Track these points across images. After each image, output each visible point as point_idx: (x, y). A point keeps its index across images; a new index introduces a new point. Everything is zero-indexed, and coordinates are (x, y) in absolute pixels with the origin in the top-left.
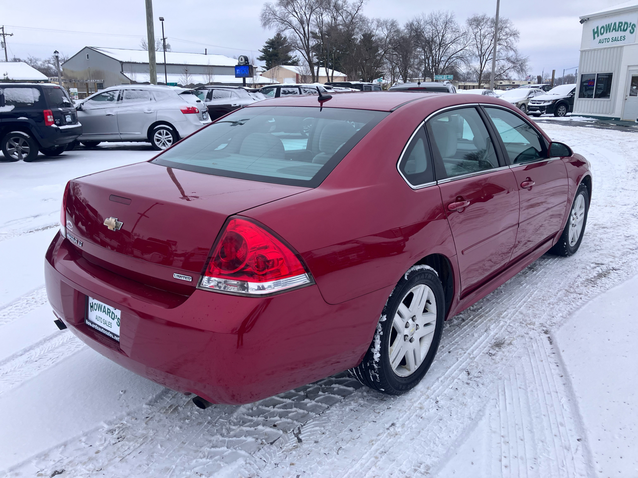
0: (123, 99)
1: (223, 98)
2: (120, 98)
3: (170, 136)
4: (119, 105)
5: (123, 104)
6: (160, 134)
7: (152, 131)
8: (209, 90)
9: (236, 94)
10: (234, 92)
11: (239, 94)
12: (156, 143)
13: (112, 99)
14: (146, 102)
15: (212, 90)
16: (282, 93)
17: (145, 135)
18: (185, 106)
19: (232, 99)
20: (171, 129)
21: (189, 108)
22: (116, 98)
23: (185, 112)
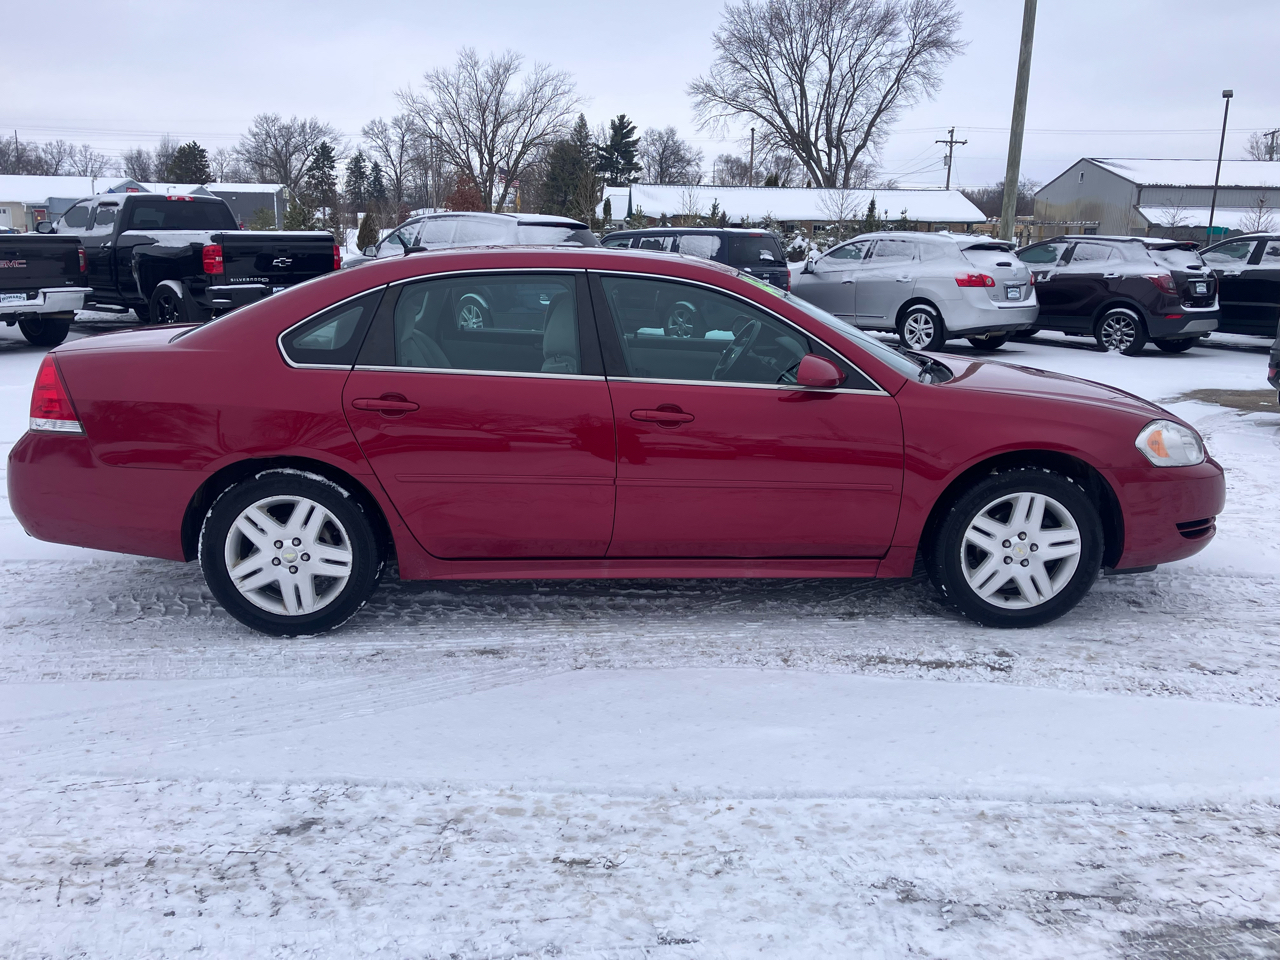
0: (873, 256)
1: (1092, 259)
2: (868, 255)
3: (931, 325)
4: (865, 266)
5: (871, 266)
6: (916, 321)
7: (903, 315)
8: (1071, 243)
9: (1121, 252)
10: (1117, 248)
11: (1127, 254)
12: (907, 336)
13: (857, 257)
14: (905, 263)
15: (1076, 244)
16: (1268, 253)
17: (891, 322)
18: (965, 270)
19: (1111, 262)
20: (934, 313)
21: (973, 276)
22: (863, 254)
23: (961, 283)
